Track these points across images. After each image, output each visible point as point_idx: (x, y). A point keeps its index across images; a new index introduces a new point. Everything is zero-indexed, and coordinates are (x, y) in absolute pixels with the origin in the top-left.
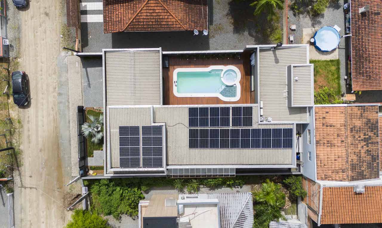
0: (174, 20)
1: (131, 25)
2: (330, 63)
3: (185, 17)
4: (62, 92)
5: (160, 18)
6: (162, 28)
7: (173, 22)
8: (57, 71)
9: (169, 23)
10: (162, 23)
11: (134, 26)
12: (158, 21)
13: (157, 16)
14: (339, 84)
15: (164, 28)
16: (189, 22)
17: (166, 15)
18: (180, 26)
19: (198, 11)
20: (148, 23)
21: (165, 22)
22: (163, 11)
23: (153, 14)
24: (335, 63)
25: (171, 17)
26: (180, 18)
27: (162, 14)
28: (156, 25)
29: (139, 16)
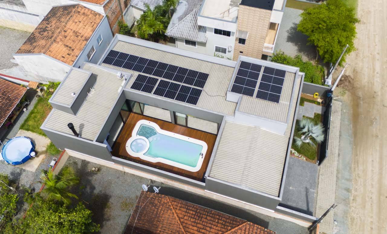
0: (177, 211)
1: (235, 225)
2: (31, 128)
3: (162, 212)
4: (345, 192)
5: (194, 220)
6: (196, 208)
7: (180, 210)
8: (350, 220)
9: (185, 210)
10: (194, 213)
11: (232, 222)
12: (199, 217)
13: (197, 223)
14: (35, 107)
15: (193, 207)
16: (160, 206)
17: (186, 220)
18: (173, 203)
19: (142, 218)
20: (212, 219)
21: (189, 213)
22: (187, 226)
23: (202, 227)
24: (26, 127)
25: (180, 216)
26: (169, 211)
27: (190, 223)
28: (203, 214)
29: (221, 231)
